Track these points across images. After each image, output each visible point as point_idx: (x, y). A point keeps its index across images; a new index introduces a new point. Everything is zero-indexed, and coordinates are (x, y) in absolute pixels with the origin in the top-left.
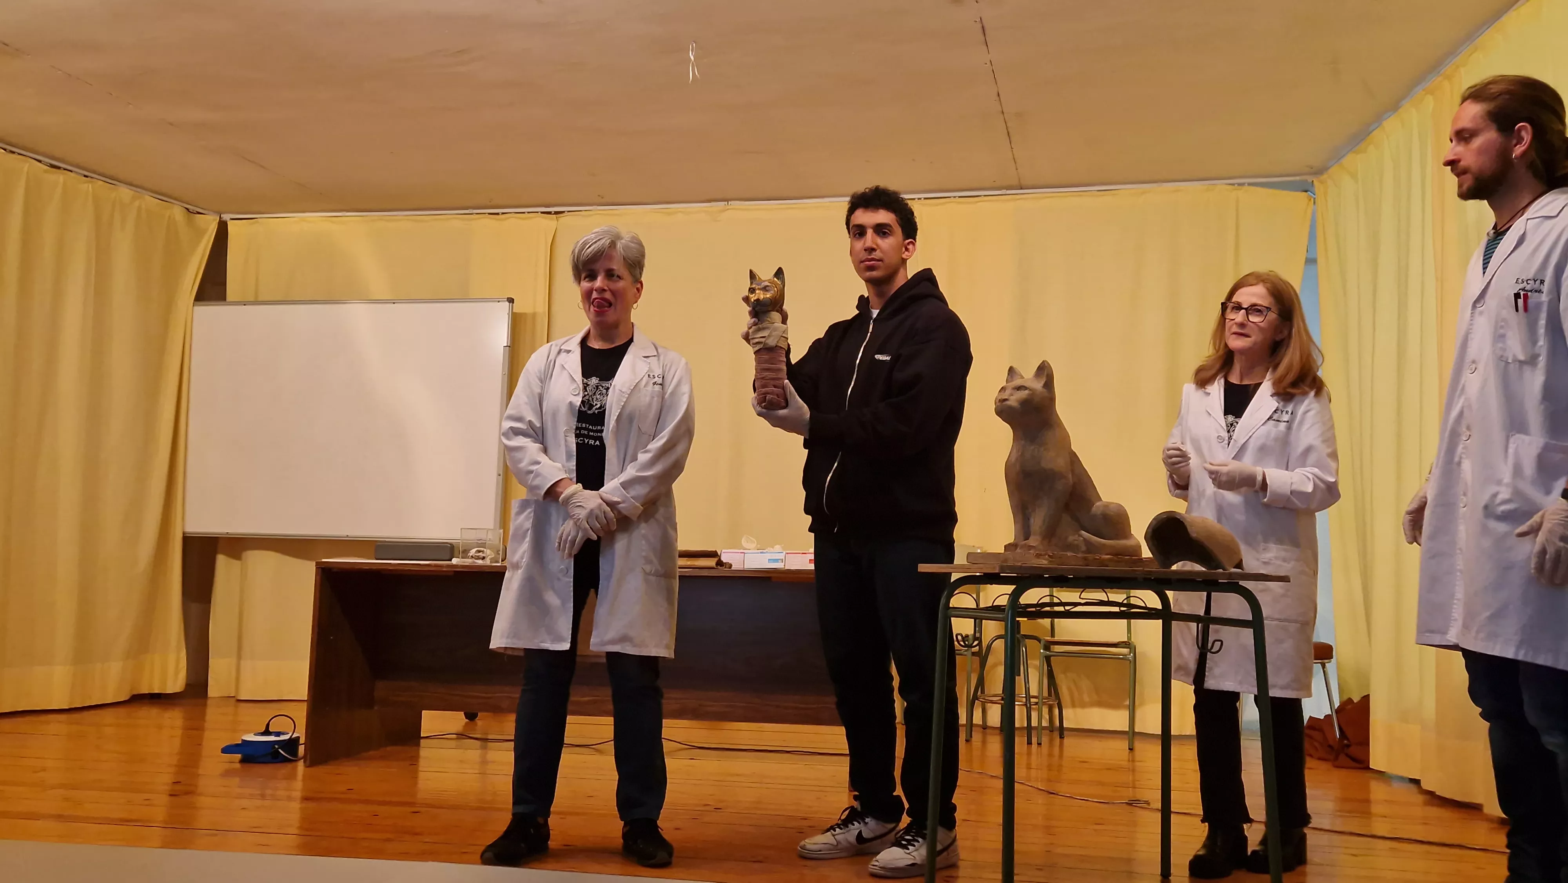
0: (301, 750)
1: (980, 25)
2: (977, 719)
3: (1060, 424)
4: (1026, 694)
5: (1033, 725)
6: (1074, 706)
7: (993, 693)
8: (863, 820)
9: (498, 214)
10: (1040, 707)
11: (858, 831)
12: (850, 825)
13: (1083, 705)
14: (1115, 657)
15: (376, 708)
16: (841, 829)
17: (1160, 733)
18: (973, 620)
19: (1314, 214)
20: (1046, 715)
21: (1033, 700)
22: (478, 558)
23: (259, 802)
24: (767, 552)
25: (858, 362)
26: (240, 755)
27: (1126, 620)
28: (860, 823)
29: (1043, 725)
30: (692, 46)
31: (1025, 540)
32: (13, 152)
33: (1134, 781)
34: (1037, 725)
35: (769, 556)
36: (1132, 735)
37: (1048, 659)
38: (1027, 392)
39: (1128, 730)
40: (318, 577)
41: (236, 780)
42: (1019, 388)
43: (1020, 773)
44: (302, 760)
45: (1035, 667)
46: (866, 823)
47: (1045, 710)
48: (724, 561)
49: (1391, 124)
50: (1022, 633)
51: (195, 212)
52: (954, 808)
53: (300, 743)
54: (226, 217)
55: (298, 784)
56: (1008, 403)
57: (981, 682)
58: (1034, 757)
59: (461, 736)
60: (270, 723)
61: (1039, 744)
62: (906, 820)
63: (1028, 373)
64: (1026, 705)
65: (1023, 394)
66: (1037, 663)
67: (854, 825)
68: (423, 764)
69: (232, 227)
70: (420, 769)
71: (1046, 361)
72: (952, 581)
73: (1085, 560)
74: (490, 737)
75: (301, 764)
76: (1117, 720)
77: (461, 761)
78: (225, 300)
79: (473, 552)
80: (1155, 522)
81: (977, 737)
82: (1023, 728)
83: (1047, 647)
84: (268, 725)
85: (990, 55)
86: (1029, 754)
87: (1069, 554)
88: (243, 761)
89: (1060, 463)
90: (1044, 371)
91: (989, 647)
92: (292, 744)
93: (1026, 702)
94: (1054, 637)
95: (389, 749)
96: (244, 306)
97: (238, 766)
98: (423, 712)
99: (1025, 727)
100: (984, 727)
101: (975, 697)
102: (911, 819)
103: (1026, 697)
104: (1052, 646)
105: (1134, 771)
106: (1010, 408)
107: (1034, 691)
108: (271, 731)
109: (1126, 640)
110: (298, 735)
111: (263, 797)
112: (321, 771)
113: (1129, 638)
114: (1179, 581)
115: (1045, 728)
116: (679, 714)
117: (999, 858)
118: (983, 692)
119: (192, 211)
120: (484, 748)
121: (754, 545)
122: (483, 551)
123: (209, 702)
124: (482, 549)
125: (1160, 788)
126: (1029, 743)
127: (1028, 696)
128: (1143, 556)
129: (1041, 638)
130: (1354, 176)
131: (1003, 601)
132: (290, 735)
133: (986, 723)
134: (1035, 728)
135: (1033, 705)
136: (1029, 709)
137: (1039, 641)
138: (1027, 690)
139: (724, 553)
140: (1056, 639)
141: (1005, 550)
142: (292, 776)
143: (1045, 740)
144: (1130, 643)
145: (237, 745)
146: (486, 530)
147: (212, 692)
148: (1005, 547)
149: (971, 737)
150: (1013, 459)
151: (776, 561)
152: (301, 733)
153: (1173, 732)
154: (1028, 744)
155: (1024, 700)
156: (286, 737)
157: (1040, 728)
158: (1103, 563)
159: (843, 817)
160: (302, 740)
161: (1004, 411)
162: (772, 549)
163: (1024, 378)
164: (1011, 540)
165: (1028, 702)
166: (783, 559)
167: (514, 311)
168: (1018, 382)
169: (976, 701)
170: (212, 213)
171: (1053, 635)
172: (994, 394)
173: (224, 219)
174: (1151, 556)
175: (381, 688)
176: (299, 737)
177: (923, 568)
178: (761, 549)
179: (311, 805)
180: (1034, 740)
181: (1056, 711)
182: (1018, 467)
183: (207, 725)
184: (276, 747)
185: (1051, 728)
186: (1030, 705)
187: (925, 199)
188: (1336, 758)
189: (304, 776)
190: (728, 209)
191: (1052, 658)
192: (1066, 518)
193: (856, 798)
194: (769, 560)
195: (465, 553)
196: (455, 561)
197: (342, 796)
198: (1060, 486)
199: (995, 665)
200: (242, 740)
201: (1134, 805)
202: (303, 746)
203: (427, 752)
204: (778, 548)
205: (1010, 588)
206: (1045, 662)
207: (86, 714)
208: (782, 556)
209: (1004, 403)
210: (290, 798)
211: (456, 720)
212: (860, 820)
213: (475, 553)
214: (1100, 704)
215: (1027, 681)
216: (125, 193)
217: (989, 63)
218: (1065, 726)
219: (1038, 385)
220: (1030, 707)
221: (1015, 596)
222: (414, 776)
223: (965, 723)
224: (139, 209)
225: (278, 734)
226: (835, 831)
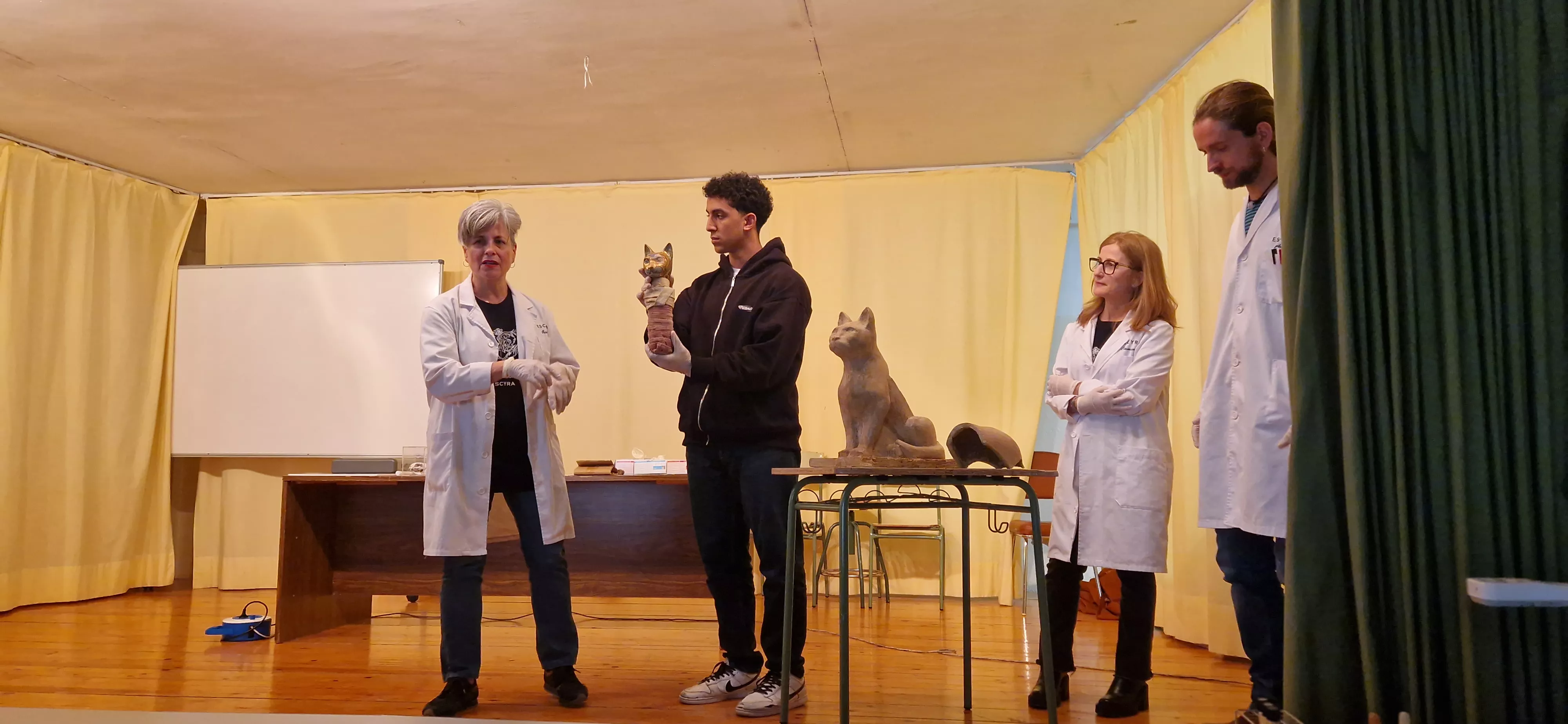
0: (273, 629)
1: (814, 44)
2: (822, 589)
3: (879, 356)
4: (859, 569)
5: (865, 593)
6: (897, 577)
7: (833, 568)
8: (731, 672)
9: (430, 192)
10: (871, 579)
11: (728, 681)
12: (721, 677)
13: (904, 576)
14: (930, 538)
15: (334, 594)
16: (714, 680)
17: (962, 596)
18: (815, 511)
19: (1075, 189)
20: (875, 585)
21: (865, 573)
22: (417, 470)
23: (237, 674)
24: (652, 461)
25: (723, 309)
26: (221, 635)
27: (936, 509)
28: (729, 675)
29: (873, 593)
30: (586, 60)
31: (855, 448)
32: (26, 145)
33: (945, 634)
34: (868, 593)
35: (654, 464)
36: (942, 599)
37: (876, 540)
38: (854, 332)
39: (939, 595)
40: (286, 490)
41: (218, 656)
42: (848, 329)
43: (853, 631)
44: (274, 638)
45: (867, 547)
46: (734, 675)
47: (875, 581)
48: (618, 469)
49: (1132, 120)
50: (855, 520)
51: (178, 192)
52: (803, 661)
53: (272, 624)
54: (205, 196)
55: (271, 657)
56: (839, 341)
57: (824, 560)
58: (866, 618)
59: (404, 615)
60: (246, 609)
61: (870, 608)
62: (765, 671)
63: (854, 317)
64: (859, 577)
65: (851, 334)
66: (868, 543)
67: (724, 676)
68: (373, 638)
69: (209, 204)
70: (371, 642)
71: (868, 308)
72: (799, 480)
73: (902, 462)
74: (428, 615)
75: (273, 640)
76: (931, 587)
77: (405, 635)
78: (205, 264)
79: (413, 466)
80: (954, 432)
81: (821, 604)
82: (858, 595)
83: (875, 532)
84: (245, 610)
85: (822, 68)
86: (862, 616)
87: (889, 458)
88: (223, 640)
89: (880, 387)
90: (867, 316)
91: (830, 532)
92: (264, 626)
93: (860, 575)
94: (881, 523)
95: (346, 626)
96: (220, 269)
97: (220, 644)
98: (373, 596)
99: (859, 595)
100: (827, 596)
101: (820, 572)
102: (768, 670)
103: (859, 571)
104: (879, 530)
105: (944, 626)
106: (842, 345)
107: (865, 566)
108: (247, 615)
109: (937, 524)
110: (270, 618)
111: (240, 669)
112: (289, 646)
113: (939, 522)
114: (974, 477)
115: (874, 595)
116: (584, 592)
117: (837, 699)
118: (825, 568)
119: (176, 192)
120: (424, 624)
121: (642, 456)
122: (421, 465)
123: (194, 593)
124: (421, 463)
125: (963, 640)
126: (863, 607)
127: (861, 570)
128: (946, 458)
129: (871, 524)
130: (1105, 160)
131: (838, 496)
132: (263, 617)
133: (829, 592)
134: (867, 595)
135: (865, 577)
136: (862, 581)
137: (869, 526)
138: (860, 565)
139: (618, 462)
140: (883, 524)
141: (839, 456)
142: (266, 651)
143: (874, 604)
144: (940, 527)
145: (219, 627)
146: (424, 448)
147: (196, 584)
148: (839, 453)
149: (817, 604)
150: (844, 384)
151: (660, 468)
152: (272, 616)
153: (972, 595)
154: (861, 608)
155: (858, 573)
156: (260, 620)
157: (871, 595)
158: (915, 465)
159: (716, 670)
160: (273, 622)
161: (836, 348)
162: (655, 458)
163: (851, 321)
164: (844, 448)
165: (861, 575)
166: (665, 467)
167: (444, 271)
168: (847, 324)
169: (821, 575)
170: (192, 193)
171: (880, 522)
172: (829, 334)
173: (203, 198)
174: (952, 458)
175: (339, 577)
176: (270, 619)
177: (776, 471)
178: (648, 458)
179: (280, 674)
180: (866, 605)
181: (883, 582)
182: (848, 390)
183: (192, 611)
184: (252, 627)
185: (879, 595)
186: (863, 577)
187: (774, 179)
188: (1099, 613)
189: (275, 651)
190: (617, 188)
191: (879, 539)
192: (886, 430)
193: (725, 655)
194: (654, 467)
195: (406, 467)
196: (398, 473)
197: (308, 666)
198: (881, 405)
199: (835, 547)
200: (223, 623)
201: (944, 653)
202: (274, 626)
203: (377, 629)
204: (661, 458)
205: (843, 486)
206: (874, 543)
207: (90, 605)
208: (664, 464)
209: (837, 341)
210: (263, 669)
211: (400, 602)
212: (729, 673)
213: (415, 466)
214: (918, 575)
215: (860, 559)
216: (119, 178)
217: (821, 74)
218: (890, 593)
219: (863, 327)
220: (863, 579)
221: (847, 491)
222: (367, 650)
223: (812, 593)
224: (132, 188)
225: (253, 617)
226: (709, 682)
